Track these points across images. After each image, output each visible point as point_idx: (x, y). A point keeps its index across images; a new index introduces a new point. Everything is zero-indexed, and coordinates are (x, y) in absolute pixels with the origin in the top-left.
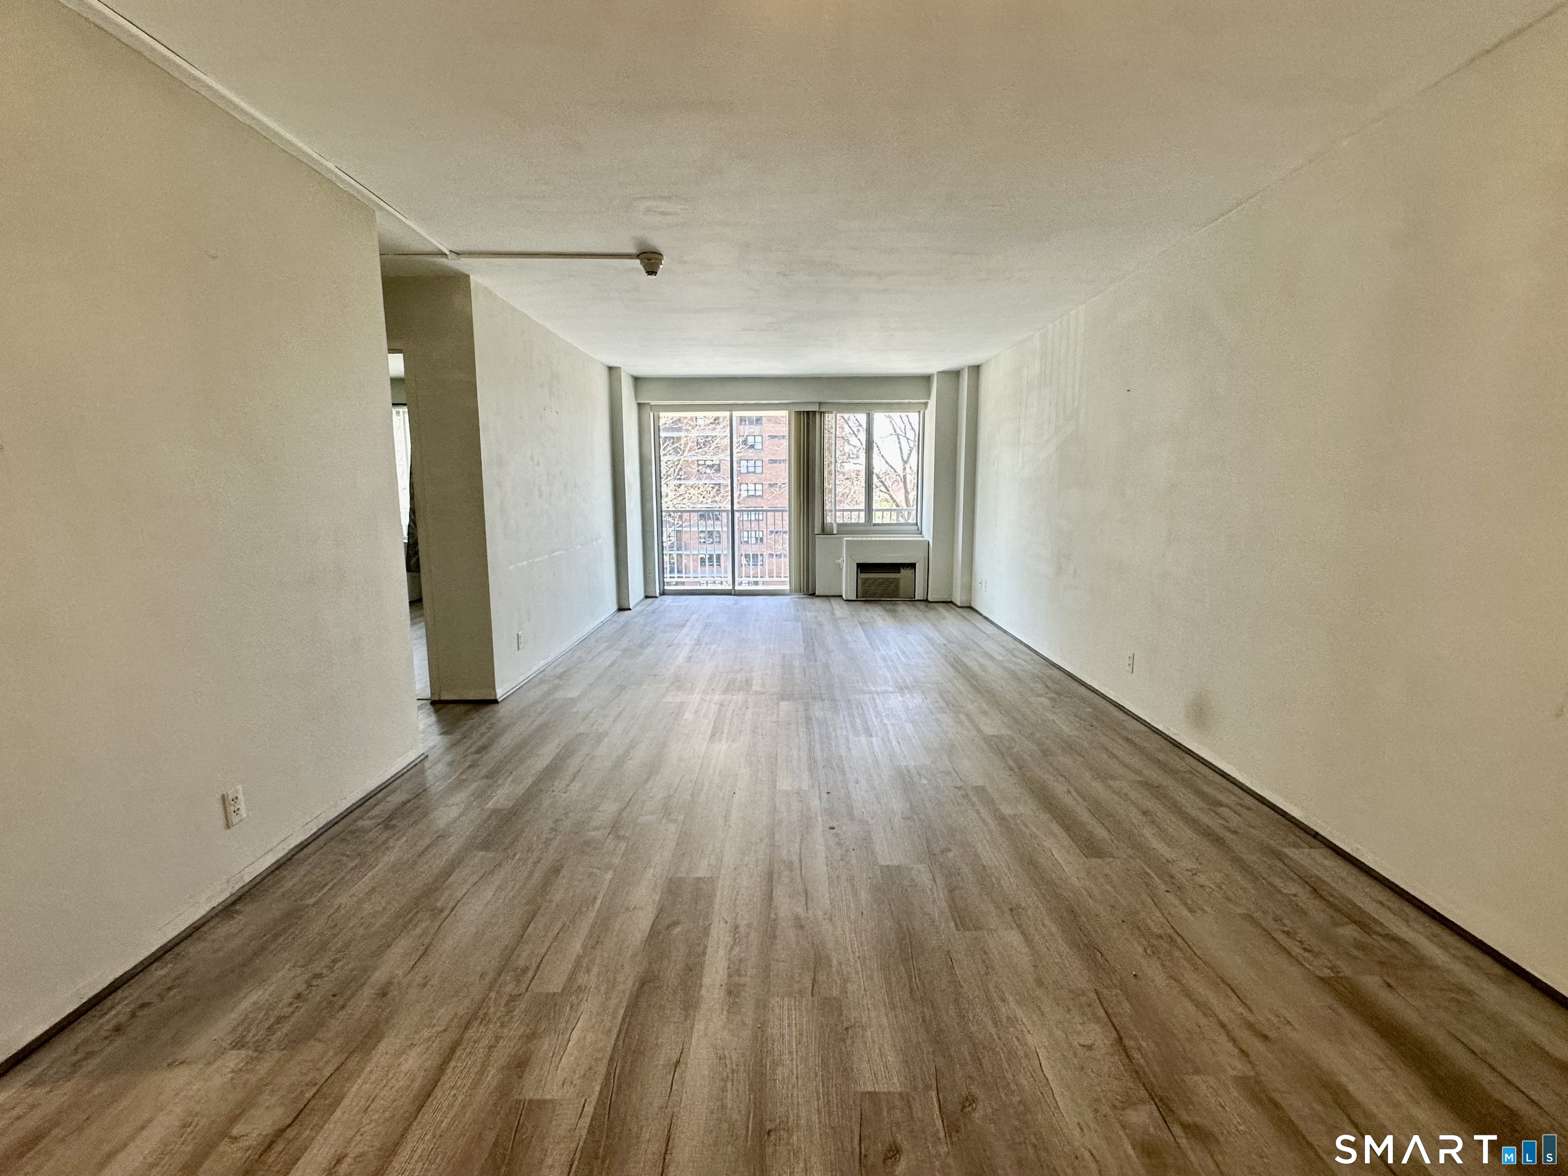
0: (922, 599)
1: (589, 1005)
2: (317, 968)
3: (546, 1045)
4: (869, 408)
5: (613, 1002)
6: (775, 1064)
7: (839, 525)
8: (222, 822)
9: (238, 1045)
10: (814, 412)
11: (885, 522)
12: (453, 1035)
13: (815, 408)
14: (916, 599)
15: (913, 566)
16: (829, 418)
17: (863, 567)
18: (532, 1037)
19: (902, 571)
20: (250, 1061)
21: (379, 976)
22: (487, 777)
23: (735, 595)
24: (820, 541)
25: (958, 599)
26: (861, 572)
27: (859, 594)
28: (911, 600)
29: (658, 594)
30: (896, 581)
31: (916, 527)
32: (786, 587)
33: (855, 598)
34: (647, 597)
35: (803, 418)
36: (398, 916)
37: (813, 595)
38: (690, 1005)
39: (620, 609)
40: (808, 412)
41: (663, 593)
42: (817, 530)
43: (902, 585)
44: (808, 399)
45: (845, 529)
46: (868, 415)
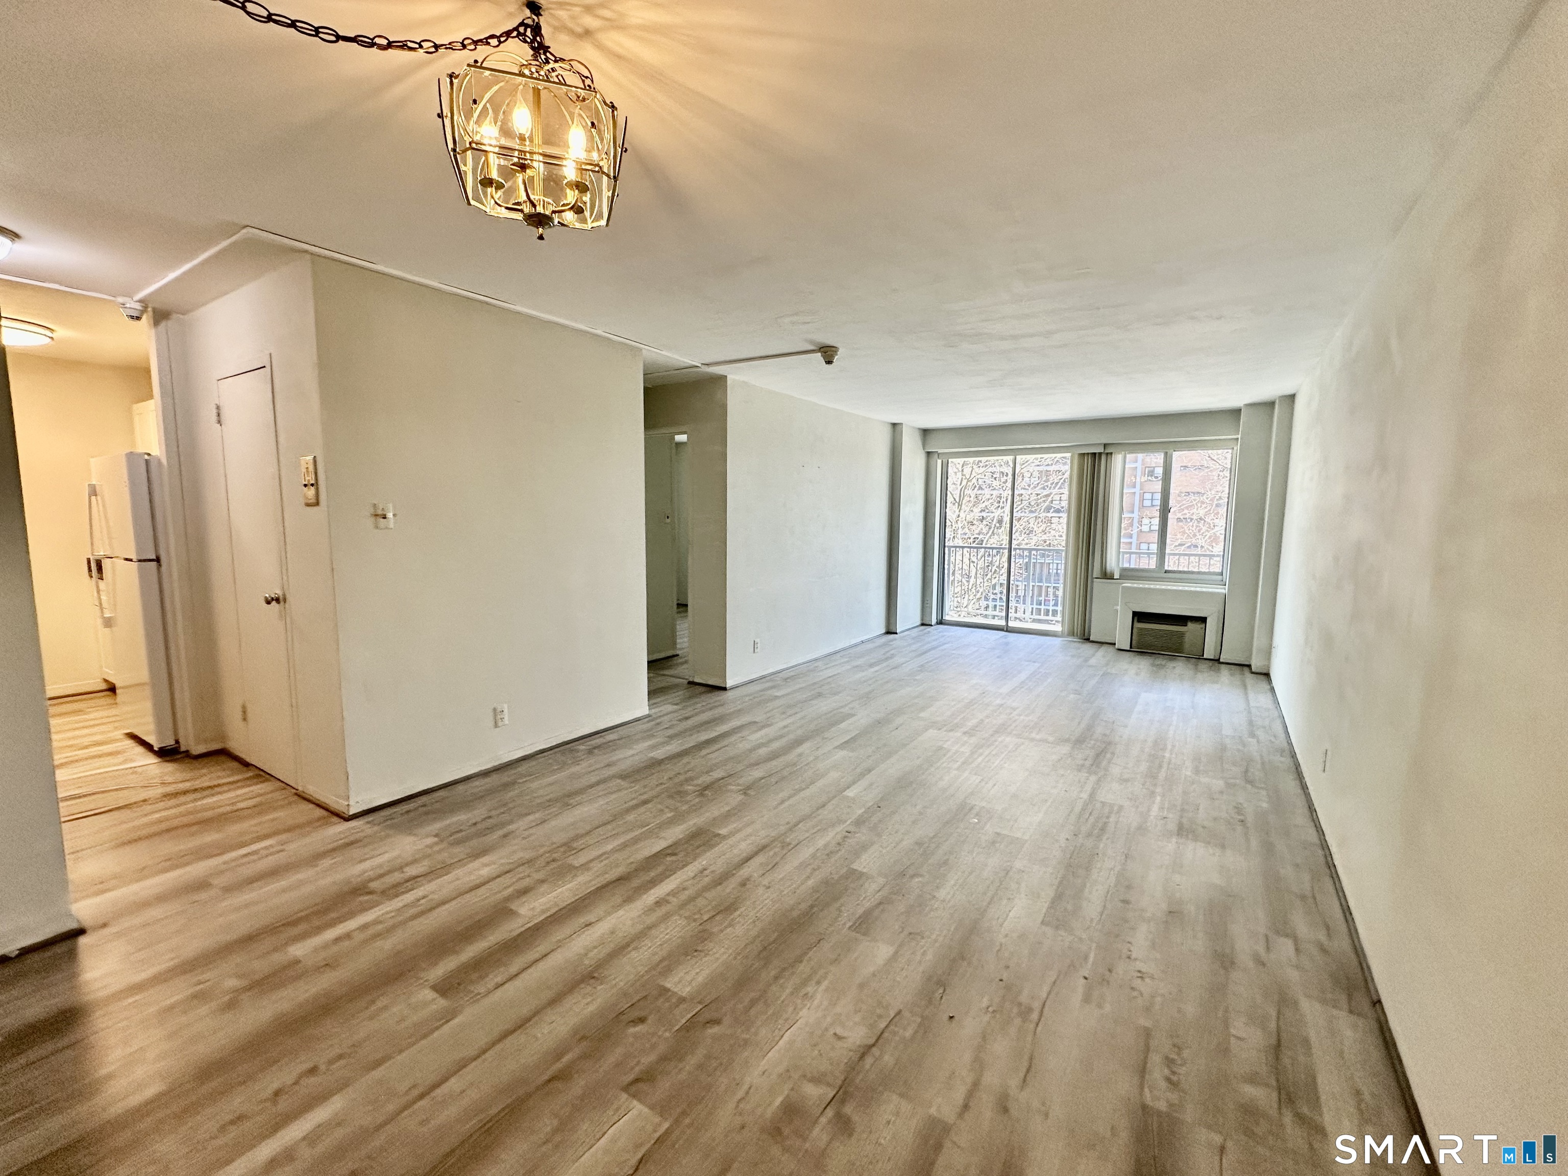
0: (1212, 658)
1: (582, 878)
2: (493, 813)
3: (545, 887)
4: (1167, 448)
5: (593, 883)
6: (636, 949)
7: (1124, 570)
8: (492, 724)
9: (436, 836)
10: (1100, 454)
11: (1181, 569)
12: (511, 866)
13: (1100, 450)
14: (1205, 657)
15: (1203, 620)
16: (1118, 460)
17: (1139, 616)
18: (543, 881)
19: (1190, 624)
20: (436, 844)
21: (511, 827)
22: (668, 737)
23: (1007, 631)
24: (1099, 586)
25: (1256, 664)
26: (1139, 621)
27: (1134, 642)
28: (1198, 657)
29: (934, 621)
30: (1182, 635)
31: (1220, 577)
32: (1058, 628)
33: (1128, 648)
34: (923, 624)
35: (1088, 461)
36: (549, 801)
37: (1088, 640)
38: (628, 900)
39: (888, 632)
40: (1094, 454)
41: (941, 622)
42: (1097, 572)
43: (1188, 639)
44: (1094, 440)
45: (1128, 574)
46: (1166, 454)
